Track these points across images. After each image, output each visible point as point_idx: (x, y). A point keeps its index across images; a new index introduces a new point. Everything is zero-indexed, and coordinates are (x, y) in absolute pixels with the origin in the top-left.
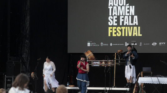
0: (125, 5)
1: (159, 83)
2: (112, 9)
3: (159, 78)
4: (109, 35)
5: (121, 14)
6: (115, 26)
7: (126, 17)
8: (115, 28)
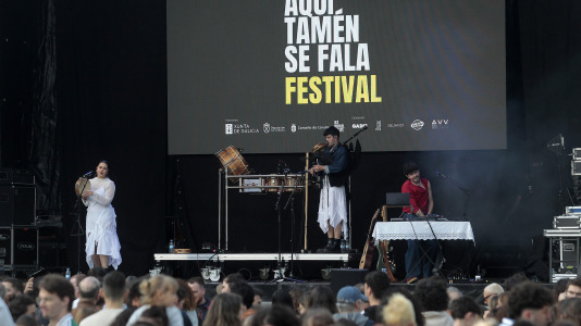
0: (331, 12)
1: (432, 238)
2: (295, 26)
3: (433, 223)
4: (288, 101)
5: (321, 40)
6: (303, 74)
7: (336, 48)
8: (305, 79)
